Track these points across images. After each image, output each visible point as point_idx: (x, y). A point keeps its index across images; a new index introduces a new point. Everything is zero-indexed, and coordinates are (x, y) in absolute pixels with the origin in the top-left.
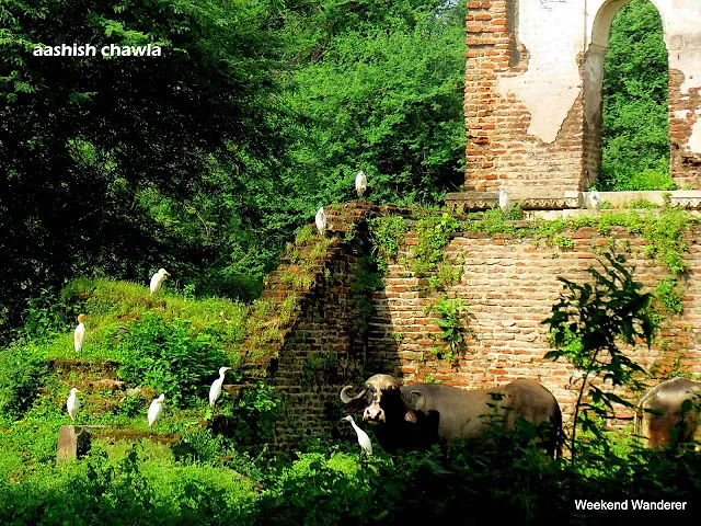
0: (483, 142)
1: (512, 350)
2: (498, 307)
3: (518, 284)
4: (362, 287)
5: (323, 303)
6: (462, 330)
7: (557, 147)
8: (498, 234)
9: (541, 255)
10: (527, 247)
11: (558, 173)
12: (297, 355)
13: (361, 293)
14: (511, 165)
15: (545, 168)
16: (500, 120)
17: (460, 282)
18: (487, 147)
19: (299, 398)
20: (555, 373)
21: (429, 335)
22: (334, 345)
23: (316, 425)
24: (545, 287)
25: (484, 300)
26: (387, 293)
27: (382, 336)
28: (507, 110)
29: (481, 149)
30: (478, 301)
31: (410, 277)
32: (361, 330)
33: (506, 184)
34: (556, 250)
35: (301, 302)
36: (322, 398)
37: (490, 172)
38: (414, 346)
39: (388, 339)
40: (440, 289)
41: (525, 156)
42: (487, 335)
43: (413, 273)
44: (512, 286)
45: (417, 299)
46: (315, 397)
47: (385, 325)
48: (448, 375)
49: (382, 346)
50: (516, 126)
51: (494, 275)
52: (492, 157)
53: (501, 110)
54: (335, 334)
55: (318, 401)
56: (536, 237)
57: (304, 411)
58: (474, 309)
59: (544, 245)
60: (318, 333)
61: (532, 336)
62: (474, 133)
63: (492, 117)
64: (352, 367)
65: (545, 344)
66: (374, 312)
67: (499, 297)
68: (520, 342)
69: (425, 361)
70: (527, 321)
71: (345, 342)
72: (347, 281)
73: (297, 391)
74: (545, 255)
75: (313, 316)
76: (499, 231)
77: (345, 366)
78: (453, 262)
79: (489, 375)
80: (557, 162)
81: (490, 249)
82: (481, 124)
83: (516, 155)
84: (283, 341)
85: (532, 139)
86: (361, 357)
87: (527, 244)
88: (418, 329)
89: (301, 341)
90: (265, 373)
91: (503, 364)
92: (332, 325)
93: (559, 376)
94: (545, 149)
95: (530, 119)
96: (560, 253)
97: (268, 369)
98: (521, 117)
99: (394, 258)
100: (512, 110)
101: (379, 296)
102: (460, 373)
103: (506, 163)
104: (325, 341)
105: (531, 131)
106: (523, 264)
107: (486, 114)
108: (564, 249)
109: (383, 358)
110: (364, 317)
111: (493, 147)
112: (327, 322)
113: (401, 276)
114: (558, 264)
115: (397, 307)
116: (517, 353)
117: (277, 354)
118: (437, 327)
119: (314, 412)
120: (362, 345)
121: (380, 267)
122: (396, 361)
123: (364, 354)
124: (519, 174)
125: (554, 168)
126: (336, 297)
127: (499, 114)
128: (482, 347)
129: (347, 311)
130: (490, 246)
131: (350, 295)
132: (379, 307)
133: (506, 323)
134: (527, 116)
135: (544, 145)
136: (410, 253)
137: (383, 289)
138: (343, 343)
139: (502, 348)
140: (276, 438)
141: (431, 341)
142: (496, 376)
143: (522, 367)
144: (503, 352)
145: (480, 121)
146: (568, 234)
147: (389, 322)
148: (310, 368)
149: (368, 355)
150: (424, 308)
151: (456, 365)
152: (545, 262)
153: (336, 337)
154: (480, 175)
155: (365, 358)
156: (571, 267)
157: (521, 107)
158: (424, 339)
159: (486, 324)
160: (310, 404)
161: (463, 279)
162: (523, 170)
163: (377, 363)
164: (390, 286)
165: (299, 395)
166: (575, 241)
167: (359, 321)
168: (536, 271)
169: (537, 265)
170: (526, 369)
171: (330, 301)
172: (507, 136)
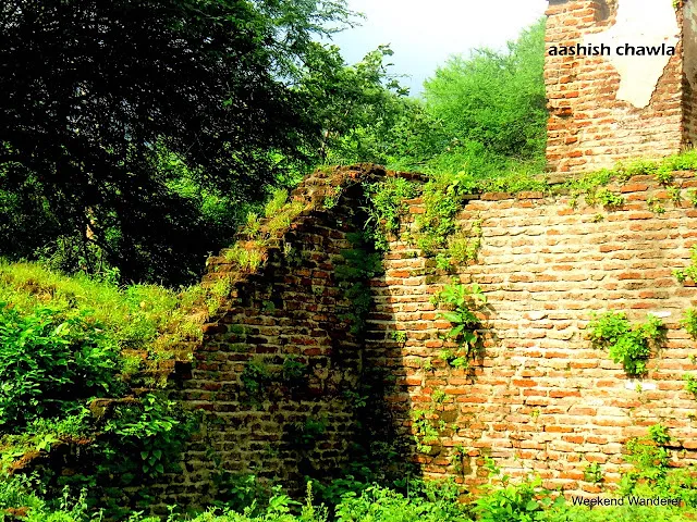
0: (566, 114)
1: (543, 352)
2: (525, 293)
3: (549, 261)
4: (352, 271)
5: (282, 289)
6: (478, 326)
7: (651, 112)
8: (524, 193)
9: (580, 218)
10: (561, 207)
11: (652, 143)
12: (230, 358)
13: (350, 279)
14: (598, 138)
15: (637, 139)
16: (585, 86)
17: (476, 262)
18: (570, 119)
19: (233, 419)
20: (599, 385)
21: (439, 334)
22: (303, 348)
23: (268, 456)
24: (586, 262)
25: (506, 284)
26: (388, 279)
27: (381, 336)
28: (592, 73)
29: (564, 122)
30: (498, 286)
31: (416, 256)
32: (354, 329)
33: (593, 161)
34: (601, 211)
35: (238, 285)
36: (280, 419)
37: (574, 148)
38: (419, 350)
39: (388, 341)
40: (451, 272)
41: (614, 126)
42: (511, 333)
43: (419, 252)
44: (542, 264)
45: (424, 287)
46: (266, 418)
47: (385, 323)
48: (461, 388)
49: (383, 350)
50: (602, 91)
51: (517, 250)
52: (575, 129)
53: (585, 74)
54: (304, 332)
55: (272, 423)
56: (573, 192)
57: (243, 436)
58: (493, 297)
59: (584, 204)
60: (271, 330)
61: (568, 332)
62: (554, 103)
63: (575, 82)
64: (337, 378)
65: (586, 343)
66: (373, 305)
67: (526, 279)
68: (553, 342)
69: (434, 369)
70: (561, 312)
71: (324, 344)
72: (329, 262)
73: (232, 408)
74: (585, 217)
75: (261, 306)
76: (525, 189)
77: (324, 376)
78: (468, 235)
79: (513, 388)
80: (652, 130)
81: (514, 213)
82: (564, 92)
83: (603, 126)
84: (201, 338)
85: (622, 105)
86: (354, 365)
87: (562, 204)
88: (424, 326)
89: (238, 340)
90: (164, 382)
91: (531, 372)
92: (297, 320)
93: (605, 388)
94: (636, 116)
95: (619, 81)
96: (605, 214)
97: (170, 377)
98: (609, 79)
99: (396, 232)
100: (598, 71)
101: (378, 284)
102: (476, 385)
103: (592, 136)
104: (285, 341)
105: (620, 95)
106: (556, 232)
107: (570, 80)
108: (610, 207)
109: (383, 366)
110: (358, 312)
111: (578, 118)
112: (291, 316)
113: (404, 256)
114: (602, 230)
115: (399, 298)
116: (549, 357)
117: (190, 357)
118: (448, 322)
119: (265, 438)
120: (355, 349)
121: (378, 245)
122: (399, 370)
123: (359, 361)
124: (606, 148)
125: (647, 138)
126: (307, 284)
127: (583, 78)
128: (504, 348)
129: (326, 302)
130: (513, 209)
131: (333, 281)
132: (379, 298)
133: (534, 315)
134: (616, 77)
135: (635, 111)
136: (415, 226)
137: (383, 274)
138: (321, 345)
139: (530, 350)
140: (187, 475)
141: (441, 342)
142: (522, 389)
143: (555, 376)
144: (532, 355)
145: (563, 88)
146: (615, 186)
147: (390, 318)
148: (252, 378)
149: (365, 363)
150: (432, 298)
151: (471, 374)
152: (584, 228)
153: (308, 337)
154: (563, 153)
155: (360, 367)
156: (621, 233)
157: (609, 68)
158: (432, 340)
159: (509, 317)
160: (258, 426)
161: (480, 256)
162: (611, 143)
163: (375, 373)
164: (392, 270)
165: (233, 414)
166: (626, 196)
167: (351, 316)
168: (574, 241)
169: (574, 232)
170: (562, 379)
171: (294, 287)
172: (592, 104)
